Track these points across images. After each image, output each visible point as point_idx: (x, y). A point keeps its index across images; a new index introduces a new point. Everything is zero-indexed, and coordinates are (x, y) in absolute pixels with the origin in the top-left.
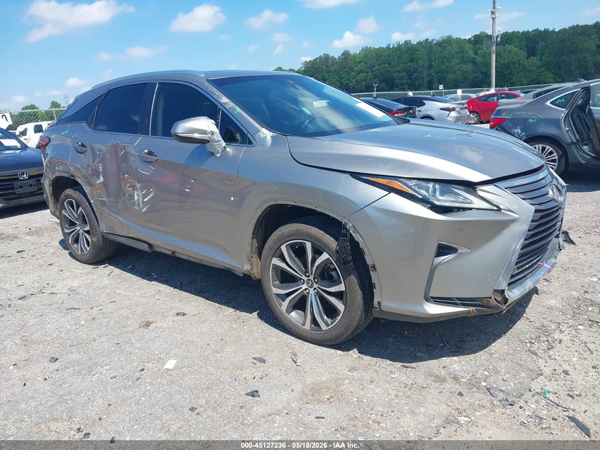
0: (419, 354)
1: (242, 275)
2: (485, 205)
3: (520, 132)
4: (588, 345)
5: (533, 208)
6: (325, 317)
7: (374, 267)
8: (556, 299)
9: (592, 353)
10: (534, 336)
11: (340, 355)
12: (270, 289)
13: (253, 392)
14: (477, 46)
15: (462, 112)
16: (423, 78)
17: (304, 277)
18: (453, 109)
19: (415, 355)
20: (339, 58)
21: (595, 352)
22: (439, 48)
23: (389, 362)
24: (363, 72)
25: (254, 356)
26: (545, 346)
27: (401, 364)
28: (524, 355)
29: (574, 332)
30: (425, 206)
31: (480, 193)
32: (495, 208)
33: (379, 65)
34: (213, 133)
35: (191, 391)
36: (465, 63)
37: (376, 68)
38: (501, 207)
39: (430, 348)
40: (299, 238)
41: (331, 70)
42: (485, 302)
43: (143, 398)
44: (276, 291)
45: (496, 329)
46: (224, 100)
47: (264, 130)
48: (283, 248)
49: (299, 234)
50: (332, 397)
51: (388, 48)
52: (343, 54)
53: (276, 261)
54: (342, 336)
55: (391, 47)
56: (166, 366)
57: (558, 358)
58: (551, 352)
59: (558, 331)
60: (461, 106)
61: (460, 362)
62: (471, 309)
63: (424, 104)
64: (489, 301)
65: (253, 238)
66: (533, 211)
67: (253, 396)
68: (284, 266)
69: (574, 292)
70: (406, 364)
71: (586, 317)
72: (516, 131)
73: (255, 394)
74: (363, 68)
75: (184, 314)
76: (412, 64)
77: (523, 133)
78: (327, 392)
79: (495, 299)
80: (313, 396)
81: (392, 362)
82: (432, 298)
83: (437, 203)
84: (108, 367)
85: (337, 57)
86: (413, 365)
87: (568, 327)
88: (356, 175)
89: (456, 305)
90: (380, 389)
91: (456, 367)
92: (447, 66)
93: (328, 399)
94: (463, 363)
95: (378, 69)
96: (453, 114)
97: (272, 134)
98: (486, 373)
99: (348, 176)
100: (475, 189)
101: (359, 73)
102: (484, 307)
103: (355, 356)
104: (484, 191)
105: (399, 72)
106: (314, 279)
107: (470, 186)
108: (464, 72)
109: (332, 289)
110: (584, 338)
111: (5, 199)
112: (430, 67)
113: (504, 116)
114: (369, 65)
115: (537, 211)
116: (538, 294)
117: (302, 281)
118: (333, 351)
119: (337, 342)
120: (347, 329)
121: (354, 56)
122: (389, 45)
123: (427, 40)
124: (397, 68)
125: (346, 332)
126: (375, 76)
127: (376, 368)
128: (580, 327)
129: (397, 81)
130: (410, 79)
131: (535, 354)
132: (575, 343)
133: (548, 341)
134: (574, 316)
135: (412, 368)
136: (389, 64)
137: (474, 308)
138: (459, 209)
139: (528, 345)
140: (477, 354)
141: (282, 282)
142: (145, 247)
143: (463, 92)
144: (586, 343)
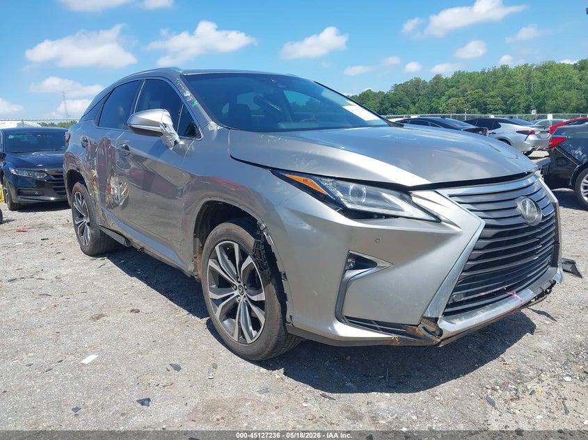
0: (349, 384)
1: (190, 276)
2: (421, 215)
3: (581, 153)
4: (566, 402)
5: (484, 222)
6: (251, 328)
7: (285, 274)
8: (551, 342)
9: (567, 412)
10: (500, 382)
11: (262, 374)
12: (208, 293)
13: (145, 400)
14: (583, 72)
15: (543, 136)
16: (519, 104)
17: (236, 283)
18: (532, 133)
19: (344, 384)
20: (430, 82)
21: (571, 412)
22: (540, 74)
23: (309, 388)
24: (455, 97)
25: (173, 362)
26: (508, 395)
27: (321, 392)
28: (476, 403)
29: (556, 383)
30: (336, 209)
31: (415, 200)
32: (433, 219)
33: (472, 89)
34: (165, 126)
35: (88, 390)
36: (569, 89)
37: (469, 92)
38: (442, 218)
39: (365, 378)
40: (228, 238)
41: (422, 93)
42: (410, 331)
43: (39, 390)
44: (212, 295)
45: (455, 367)
46: (188, 94)
47: (212, 123)
48: (217, 248)
49: (229, 235)
50: (223, 418)
51: (483, 73)
52: (435, 78)
53: (211, 263)
54: (264, 351)
55: (486, 71)
56: (84, 361)
57: (517, 412)
58: (513, 404)
59: (536, 380)
60: (542, 130)
61: (391, 400)
62: (393, 336)
63: (499, 126)
64: (415, 330)
65: (195, 237)
66: (483, 226)
67: (142, 404)
68: (217, 268)
69: (579, 336)
70: (327, 394)
71: (581, 367)
72: (576, 152)
73: (146, 402)
74: (455, 93)
75: (138, 311)
76: (508, 89)
77: (585, 155)
78: (221, 411)
79: (425, 328)
80: (204, 413)
81: (313, 389)
82: (347, 317)
83: (349, 206)
84: (32, 354)
85: (428, 81)
86: (334, 396)
87: (551, 377)
88: (276, 171)
89: (375, 329)
90: (280, 417)
91: (383, 405)
92: (547, 92)
93: (218, 420)
94: (394, 401)
95: (471, 94)
96: (531, 137)
97: (219, 128)
98: (414, 418)
99: (268, 171)
100: (409, 194)
101: (449, 98)
102: (410, 336)
103: (277, 377)
104: (420, 197)
105: (492, 97)
106: (244, 285)
107: (404, 191)
108: (566, 99)
109: (255, 298)
110: (565, 392)
111: (59, 193)
112: (529, 92)
113: (563, 135)
114: (461, 90)
115: (487, 227)
116: (532, 333)
117: (235, 287)
118: (257, 367)
119: (259, 358)
120: (267, 344)
121: (446, 80)
122: (484, 70)
123: (526, 65)
124: (492, 93)
125: (267, 347)
126: (467, 101)
127: (293, 393)
128: (567, 379)
129: (491, 106)
130: (505, 104)
131: (492, 403)
132: (551, 397)
133: (517, 390)
134: (566, 364)
135: (330, 398)
136: (483, 89)
137: (396, 336)
138: (380, 216)
139: (489, 391)
140: (417, 393)
141: (219, 287)
142: (122, 241)
143: (554, 117)
144: (565, 399)
